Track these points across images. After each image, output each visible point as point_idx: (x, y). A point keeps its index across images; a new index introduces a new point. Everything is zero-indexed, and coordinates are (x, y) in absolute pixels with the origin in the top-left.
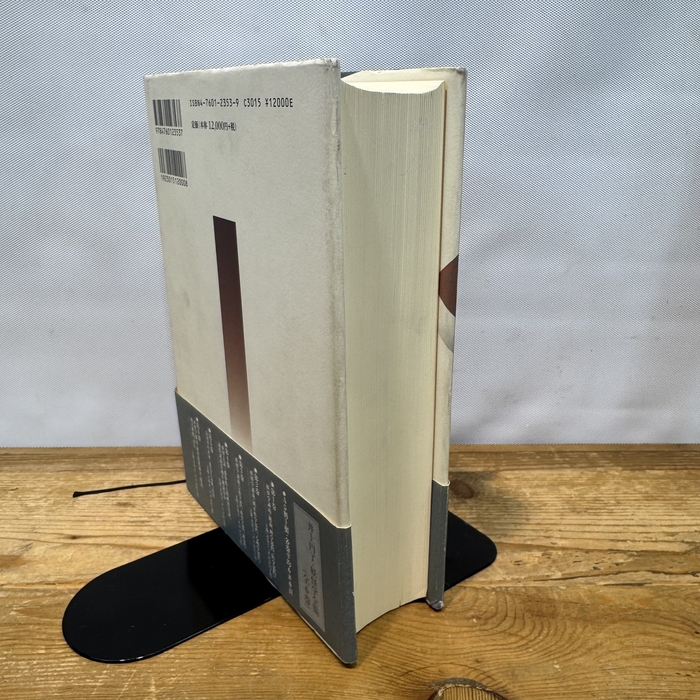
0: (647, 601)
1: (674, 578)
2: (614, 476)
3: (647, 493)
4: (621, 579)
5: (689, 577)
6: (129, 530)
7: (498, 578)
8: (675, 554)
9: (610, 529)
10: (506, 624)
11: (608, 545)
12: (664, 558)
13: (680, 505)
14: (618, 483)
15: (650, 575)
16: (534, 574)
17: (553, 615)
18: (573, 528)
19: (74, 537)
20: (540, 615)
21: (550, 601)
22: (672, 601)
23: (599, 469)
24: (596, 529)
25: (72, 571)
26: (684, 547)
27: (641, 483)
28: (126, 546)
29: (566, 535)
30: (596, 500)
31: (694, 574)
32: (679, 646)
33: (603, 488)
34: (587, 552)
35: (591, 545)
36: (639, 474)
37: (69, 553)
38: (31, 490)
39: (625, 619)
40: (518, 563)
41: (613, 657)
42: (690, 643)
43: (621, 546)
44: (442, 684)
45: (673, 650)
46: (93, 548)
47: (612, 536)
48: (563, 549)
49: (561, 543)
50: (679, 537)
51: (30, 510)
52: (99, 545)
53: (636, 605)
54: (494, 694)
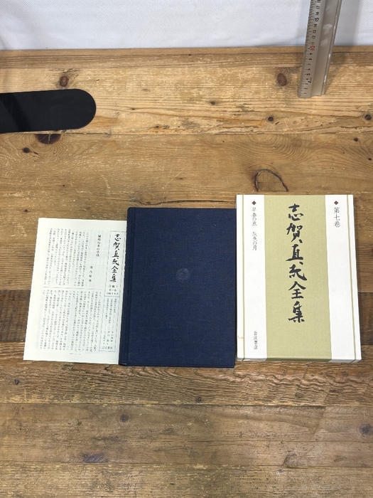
0: (334, 140)
1: (348, 130)
2: (350, 70)
3: (359, 82)
4: (329, 130)
5: (354, 129)
6: (151, 105)
7: (285, 130)
8: (355, 118)
9: (335, 104)
10: (284, 149)
11: (331, 113)
12: (349, 120)
13: (370, 89)
14: (350, 75)
15: (340, 129)
16: (299, 128)
17: (300, 146)
18: (321, 103)
19: (133, 109)
20: (295, 146)
21: (301, 140)
22: (342, 140)
23: (346, 65)
24: (330, 104)
25: (138, 126)
26: (360, 114)
27: (360, 76)
28: (153, 114)
29: (317, 107)
30: (337, 86)
31: (356, 128)
32: (335, 158)
33: (342, 79)
34: (322, 116)
35: (325, 113)
36: (362, 69)
37: (134, 116)
38: (104, 81)
39: (323, 147)
40: (295, 122)
41: (313, 162)
42: (340, 157)
43: (336, 113)
44: (260, 170)
45: (333, 159)
46: (141, 115)
47: (334, 108)
48: (314, 115)
49: (314, 112)
50: (360, 109)
51: (110, 93)
52: (144, 113)
53: (329, 142)
54: (275, 174)
